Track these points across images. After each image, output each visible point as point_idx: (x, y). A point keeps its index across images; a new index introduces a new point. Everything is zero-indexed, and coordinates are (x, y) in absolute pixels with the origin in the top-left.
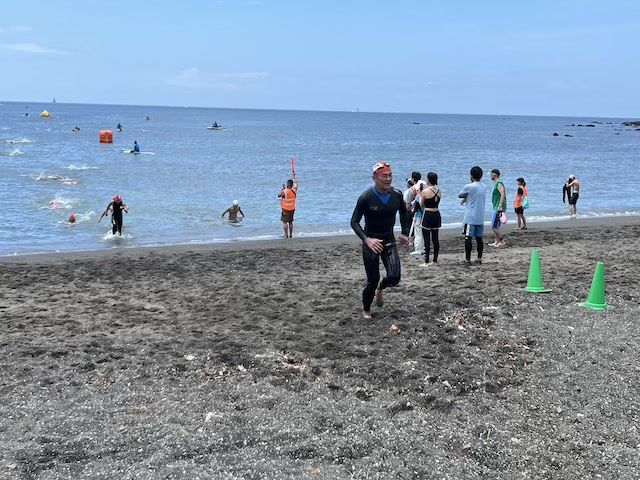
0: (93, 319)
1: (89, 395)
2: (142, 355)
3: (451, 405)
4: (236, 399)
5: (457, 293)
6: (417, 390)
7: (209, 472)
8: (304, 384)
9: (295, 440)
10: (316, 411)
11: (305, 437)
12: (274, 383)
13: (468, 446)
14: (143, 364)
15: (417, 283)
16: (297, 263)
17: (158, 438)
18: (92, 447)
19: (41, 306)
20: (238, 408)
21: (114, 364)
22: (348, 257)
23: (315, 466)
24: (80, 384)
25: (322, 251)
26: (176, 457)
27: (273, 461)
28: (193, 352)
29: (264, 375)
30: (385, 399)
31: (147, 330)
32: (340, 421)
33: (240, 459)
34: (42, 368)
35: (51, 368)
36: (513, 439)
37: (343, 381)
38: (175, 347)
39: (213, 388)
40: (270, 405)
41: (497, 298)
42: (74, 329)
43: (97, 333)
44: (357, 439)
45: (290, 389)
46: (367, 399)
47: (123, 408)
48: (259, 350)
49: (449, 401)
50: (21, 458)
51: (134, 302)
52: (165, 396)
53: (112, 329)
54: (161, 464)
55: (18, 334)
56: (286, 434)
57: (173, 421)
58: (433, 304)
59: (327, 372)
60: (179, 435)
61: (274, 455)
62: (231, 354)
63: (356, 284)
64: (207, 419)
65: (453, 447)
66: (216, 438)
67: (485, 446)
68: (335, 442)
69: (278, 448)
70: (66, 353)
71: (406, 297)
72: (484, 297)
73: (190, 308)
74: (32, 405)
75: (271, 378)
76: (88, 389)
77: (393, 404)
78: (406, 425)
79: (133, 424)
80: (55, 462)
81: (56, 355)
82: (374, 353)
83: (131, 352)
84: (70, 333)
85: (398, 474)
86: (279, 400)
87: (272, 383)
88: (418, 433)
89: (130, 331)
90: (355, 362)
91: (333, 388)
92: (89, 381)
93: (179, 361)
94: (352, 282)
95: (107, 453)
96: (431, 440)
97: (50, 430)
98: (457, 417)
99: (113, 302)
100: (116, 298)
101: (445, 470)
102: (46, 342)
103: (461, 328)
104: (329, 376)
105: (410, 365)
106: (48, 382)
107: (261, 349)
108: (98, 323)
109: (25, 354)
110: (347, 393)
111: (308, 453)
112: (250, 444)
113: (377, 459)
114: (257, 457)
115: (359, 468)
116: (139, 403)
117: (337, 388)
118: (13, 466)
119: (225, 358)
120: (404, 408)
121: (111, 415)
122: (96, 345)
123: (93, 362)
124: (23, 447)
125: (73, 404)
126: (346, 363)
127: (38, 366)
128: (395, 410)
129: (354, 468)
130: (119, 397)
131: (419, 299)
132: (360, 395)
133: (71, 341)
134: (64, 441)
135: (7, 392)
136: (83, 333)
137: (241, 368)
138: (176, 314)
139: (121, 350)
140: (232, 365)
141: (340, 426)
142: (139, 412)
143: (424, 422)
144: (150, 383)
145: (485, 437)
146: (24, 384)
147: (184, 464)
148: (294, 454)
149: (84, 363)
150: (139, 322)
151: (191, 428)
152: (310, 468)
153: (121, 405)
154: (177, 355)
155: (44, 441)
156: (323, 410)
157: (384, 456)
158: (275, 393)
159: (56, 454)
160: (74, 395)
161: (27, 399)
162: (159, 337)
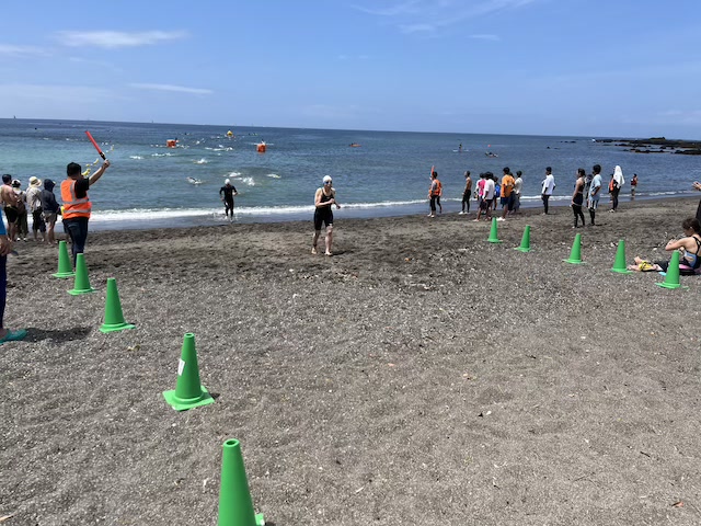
1: (236, 286)
2: (267, 269)
14: (267, 272)
21: (252, 272)
24: (232, 280)
31: (273, 258)
39: (300, 284)
52: (274, 287)
64: (294, 297)
74: (207, 289)
76: (236, 282)
83: (262, 267)
92: (237, 279)
102: (218, 262)
106: (216, 279)
109: (206, 267)
127: (212, 273)
133: (232, 262)
135: (195, 283)
139: (257, 266)
144: (269, 281)
146: (204, 280)
160: (229, 285)
161: (205, 286)
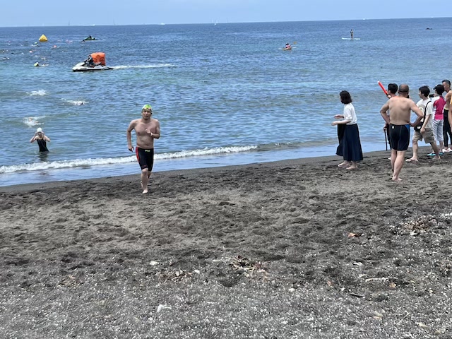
1: (60, 294)
2: (111, 262)
14: (111, 269)
21: (86, 270)
24: (54, 285)
28: (157, 259)
31: (122, 243)
34: (22, 274)
35: (30, 273)
38: (143, 255)
52: (125, 294)
53: (91, 243)
64: (158, 311)
74: (12, 301)
76: (60, 288)
87: (221, 282)
89: (107, 244)
92: (62, 283)
102: (29, 254)
106: (25, 285)
109: (9, 263)
125: (46, 301)
127: (19, 273)
130: (85, 296)
144: (115, 284)
154: (143, 261)
161: (8, 297)
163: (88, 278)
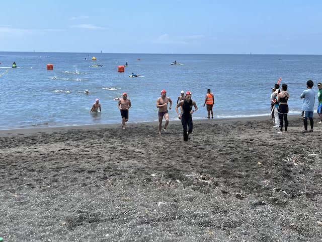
0: (110, 156)
1: (103, 192)
2: (131, 173)
3: (286, 203)
4: (174, 196)
5: (296, 147)
6: (268, 195)
7: (157, 231)
8: (209, 190)
9: (202, 217)
10: (214, 204)
11: (207, 216)
12: (194, 189)
13: (293, 224)
14: (131, 177)
15: (275, 141)
16: (213, 131)
17: (134, 213)
18: (102, 216)
19: (86, 149)
20: (175, 201)
21: (117, 177)
22: (240, 128)
23: (211, 230)
24: (100, 186)
25: (227, 125)
26: (142, 223)
27: (190, 227)
28: (155, 173)
29: (189, 185)
30: (251, 199)
31: (135, 162)
32: (226, 209)
33: (173, 225)
34: (83, 178)
35: (87, 178)
36: (318, 222)
37: (230, 189)
38: (147, 170)
39: (163, 190)
40: (191, 199)
41: (317, 149)
42: (101, 160)
43: (111, 162)
44: (234, 218)
45: (202, 192)
46: (241, 198)
47: (119, 198)
48: (188, 173)
49: (285, 201)
50: (69, 220)
51: (130, 148)
52: (139, 193)
53: (118, 161)
54: (134, 226)
55: (74, 162)
56: (198, 214)
57: (142, 205)
58: (282, 152)
59: (222, 185)
60: (145, 212)
61: (190, 224)
62: (174, 174)
63: (243, 142)
64: (159, 205)
65: (285, 224)
66: (162, 214)
67: (302, 225)
68: (222, 219)
69: (193, 221)
70: (95, 172)
71: (268, 148)
72: (310, 148)
73: (157, 152)
74: (76, 195)
75: (193, 186)
76: (103, 188)
77: (254, 201)
78: (261, 212)
79: (123, 206)
80: (84, 222)
81: (90, 172)
82: (248, 176)
83: (126, 171)
84: (99, 162)
85: (254, 237)
86: (195, 197)
87: (193, 189)
88: (267, 216)
89: (126, 162)
90: (237, 180)
91: (224, 192)
92: (104, 185)
93: (148, 177)
94: (241, 141)
95: (109, 219)
96: (273, 220)
97: (83, 207)
98: (289, 210)
99: (120, 148)
100: (122, 146)
101: (279, 236)
102: (87, 166)
103: (295, 164)
104: (222, 186)
105: (266, 183)
106: (85, 185)
107: (189, 172)
108: (112, 158)
109: (76, 171)
110: (231, 195)
111: (208, 224)
112: (179, 218)
113: (244, 228)
114: (182, 224)
115: (234, 233)
116: (127, 196)
117: (227, 193)
118: (64, 223)
119: (170, 176)
120: (261, 204)
121: (113, 201)
122: (109, 168)
123: (107, 176)
124: (70, 214)
125: (95, 195)
126: (232, 181)
128: (256, 205)
129: (231, 232)
130: (117, 193)
131: (275, 149)
132: (238, 196)
133: (98, 166)
134: (89, 213)
135: (65, 189)
136: (104, 162)
137: (178, 181)
138: (150, 154)
139: (121, 171)
140: (174, 179)
141: (226, 212)
142: (126, 200)
143: (271, 211)
144: (133, 187)
145: (303, 220)
146: (73, 185)
147: (145, 226)
148: (201, 224)
149: (102, 176)
150: (132, 158)
151: (151, 209)
152: (208, 231)
153: (118, 197)
154: (147, 174)
155: (80, 212)
156: (218, 203)
157: (247, 227)
158: (194, 194)
159: (85, 219)
160: (96, 191)
161: (74, 192)
162: (140, 165)
163: (119, 183)
